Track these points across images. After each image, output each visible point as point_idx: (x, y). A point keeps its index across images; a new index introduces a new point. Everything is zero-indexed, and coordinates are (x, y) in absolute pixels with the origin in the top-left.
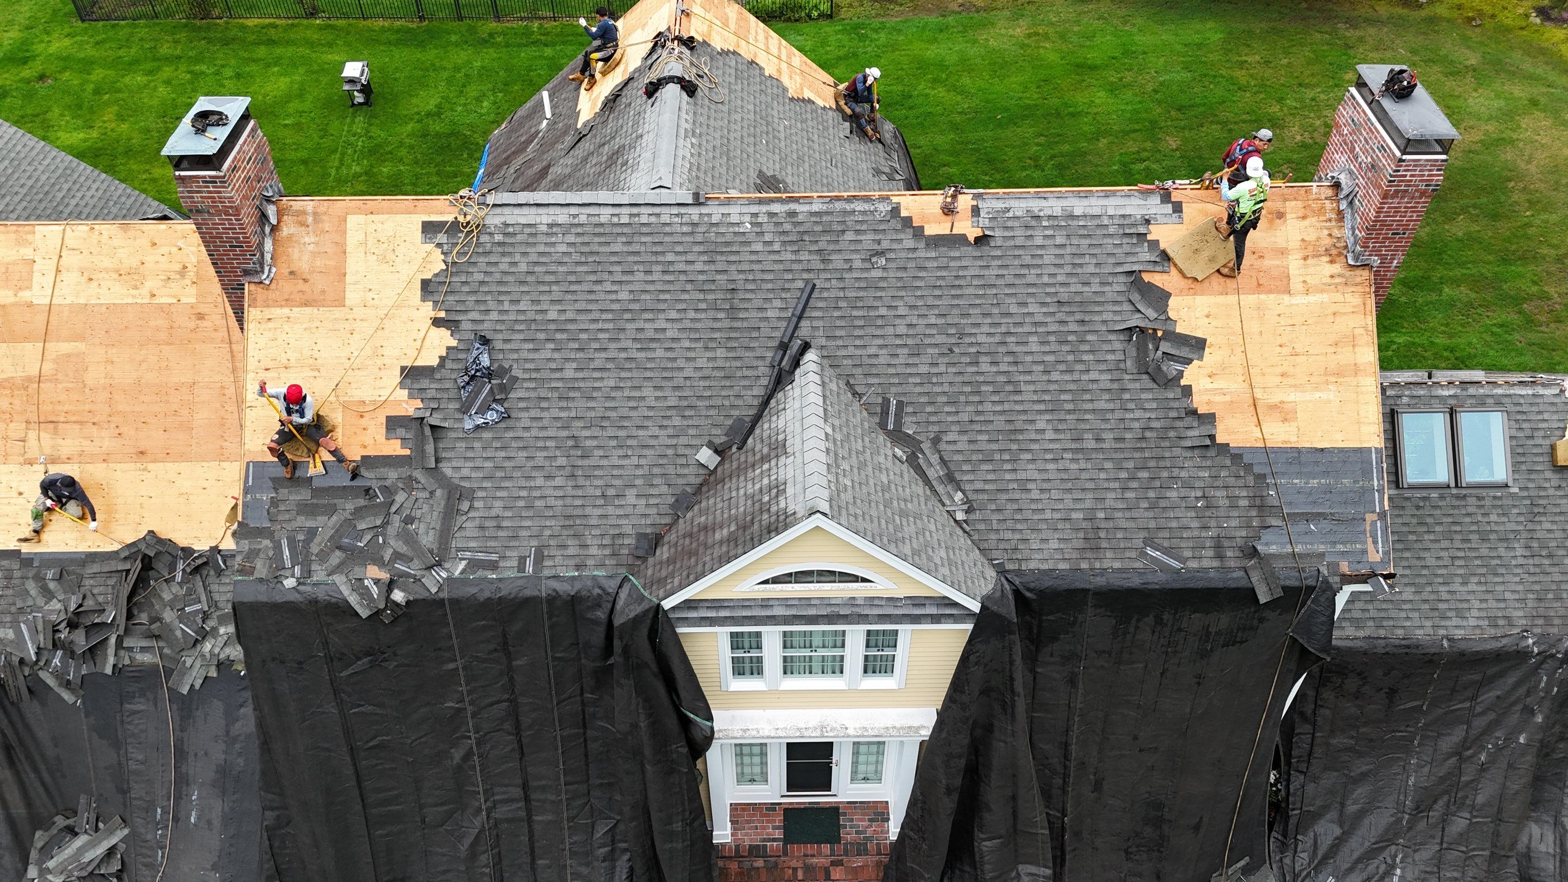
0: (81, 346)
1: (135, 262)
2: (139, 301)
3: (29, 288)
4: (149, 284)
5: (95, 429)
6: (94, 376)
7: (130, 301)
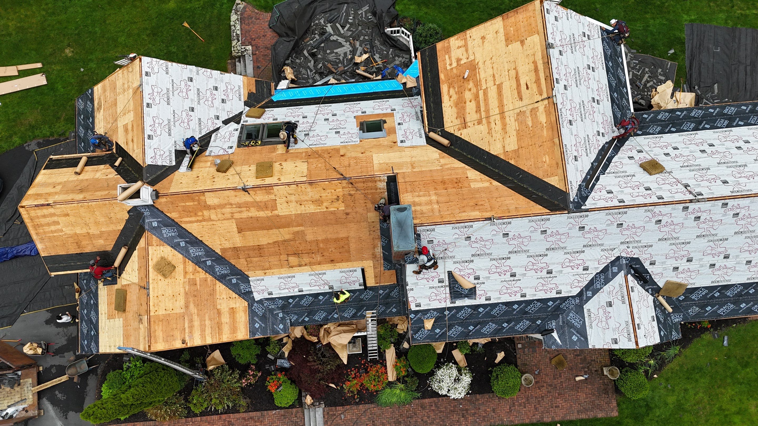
0: (302, 228)
1: (317, 197)
2: (322, 211)
3: (277, 210)
4: (325, 204)
5: (313, 255)
6: (310, 237)
7: (318, 211)
